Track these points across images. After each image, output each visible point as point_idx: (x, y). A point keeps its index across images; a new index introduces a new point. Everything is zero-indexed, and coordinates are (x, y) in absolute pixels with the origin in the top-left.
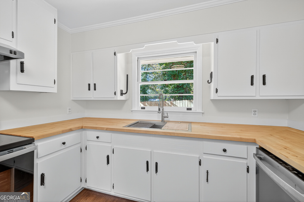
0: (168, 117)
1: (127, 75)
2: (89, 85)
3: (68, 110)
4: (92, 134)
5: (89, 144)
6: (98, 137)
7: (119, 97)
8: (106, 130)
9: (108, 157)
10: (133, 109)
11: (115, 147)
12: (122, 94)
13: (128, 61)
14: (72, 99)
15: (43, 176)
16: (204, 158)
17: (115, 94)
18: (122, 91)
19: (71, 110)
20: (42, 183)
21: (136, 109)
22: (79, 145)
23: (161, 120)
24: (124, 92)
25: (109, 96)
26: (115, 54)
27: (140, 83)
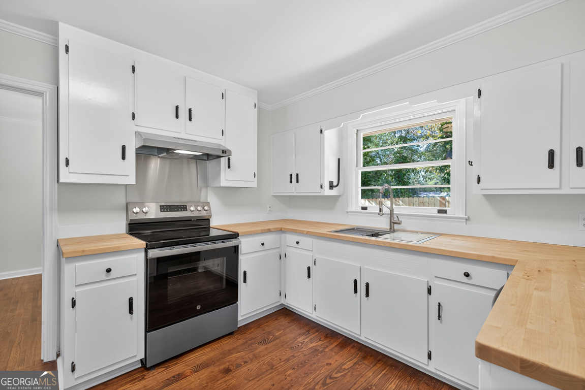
0: (399, 224)
1: (339, 159)
2: (291, 176)
3: (268, 209)
4: (291, 239)
5: (290, 251)
6: (298, 243)
7: (327, 191)
8: (306, 234)
9: (309, 268)
10: (349, 210)
11: (317, 256)
12: (332, 186)
13: (342, 138)
14: (272, 194)
15: (245, 273)
16: (436, 284)
17: (321, 187)
18: (331, 183)
19: (271, 209)
20: (245, 281)
21: (354, 210)
22: (278, 250)
23: (389, 228)
24: (335, 184)
25: (314, 190)
26: (321, 132)
27: (361, 169)
